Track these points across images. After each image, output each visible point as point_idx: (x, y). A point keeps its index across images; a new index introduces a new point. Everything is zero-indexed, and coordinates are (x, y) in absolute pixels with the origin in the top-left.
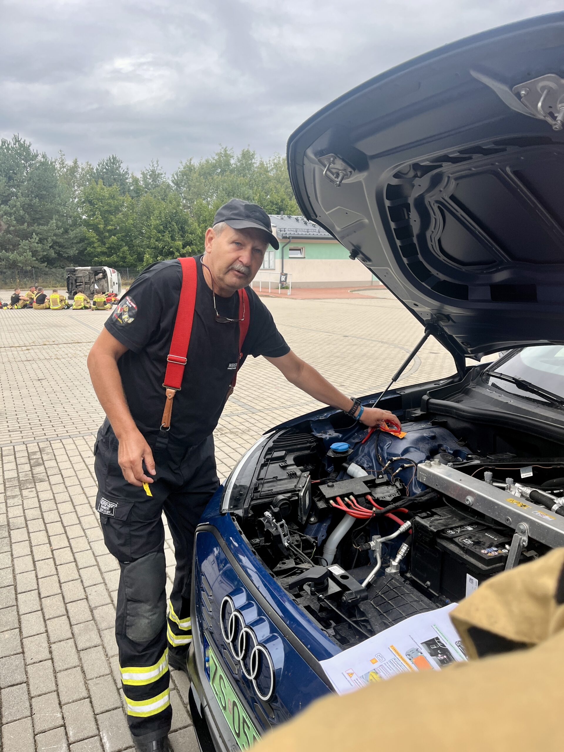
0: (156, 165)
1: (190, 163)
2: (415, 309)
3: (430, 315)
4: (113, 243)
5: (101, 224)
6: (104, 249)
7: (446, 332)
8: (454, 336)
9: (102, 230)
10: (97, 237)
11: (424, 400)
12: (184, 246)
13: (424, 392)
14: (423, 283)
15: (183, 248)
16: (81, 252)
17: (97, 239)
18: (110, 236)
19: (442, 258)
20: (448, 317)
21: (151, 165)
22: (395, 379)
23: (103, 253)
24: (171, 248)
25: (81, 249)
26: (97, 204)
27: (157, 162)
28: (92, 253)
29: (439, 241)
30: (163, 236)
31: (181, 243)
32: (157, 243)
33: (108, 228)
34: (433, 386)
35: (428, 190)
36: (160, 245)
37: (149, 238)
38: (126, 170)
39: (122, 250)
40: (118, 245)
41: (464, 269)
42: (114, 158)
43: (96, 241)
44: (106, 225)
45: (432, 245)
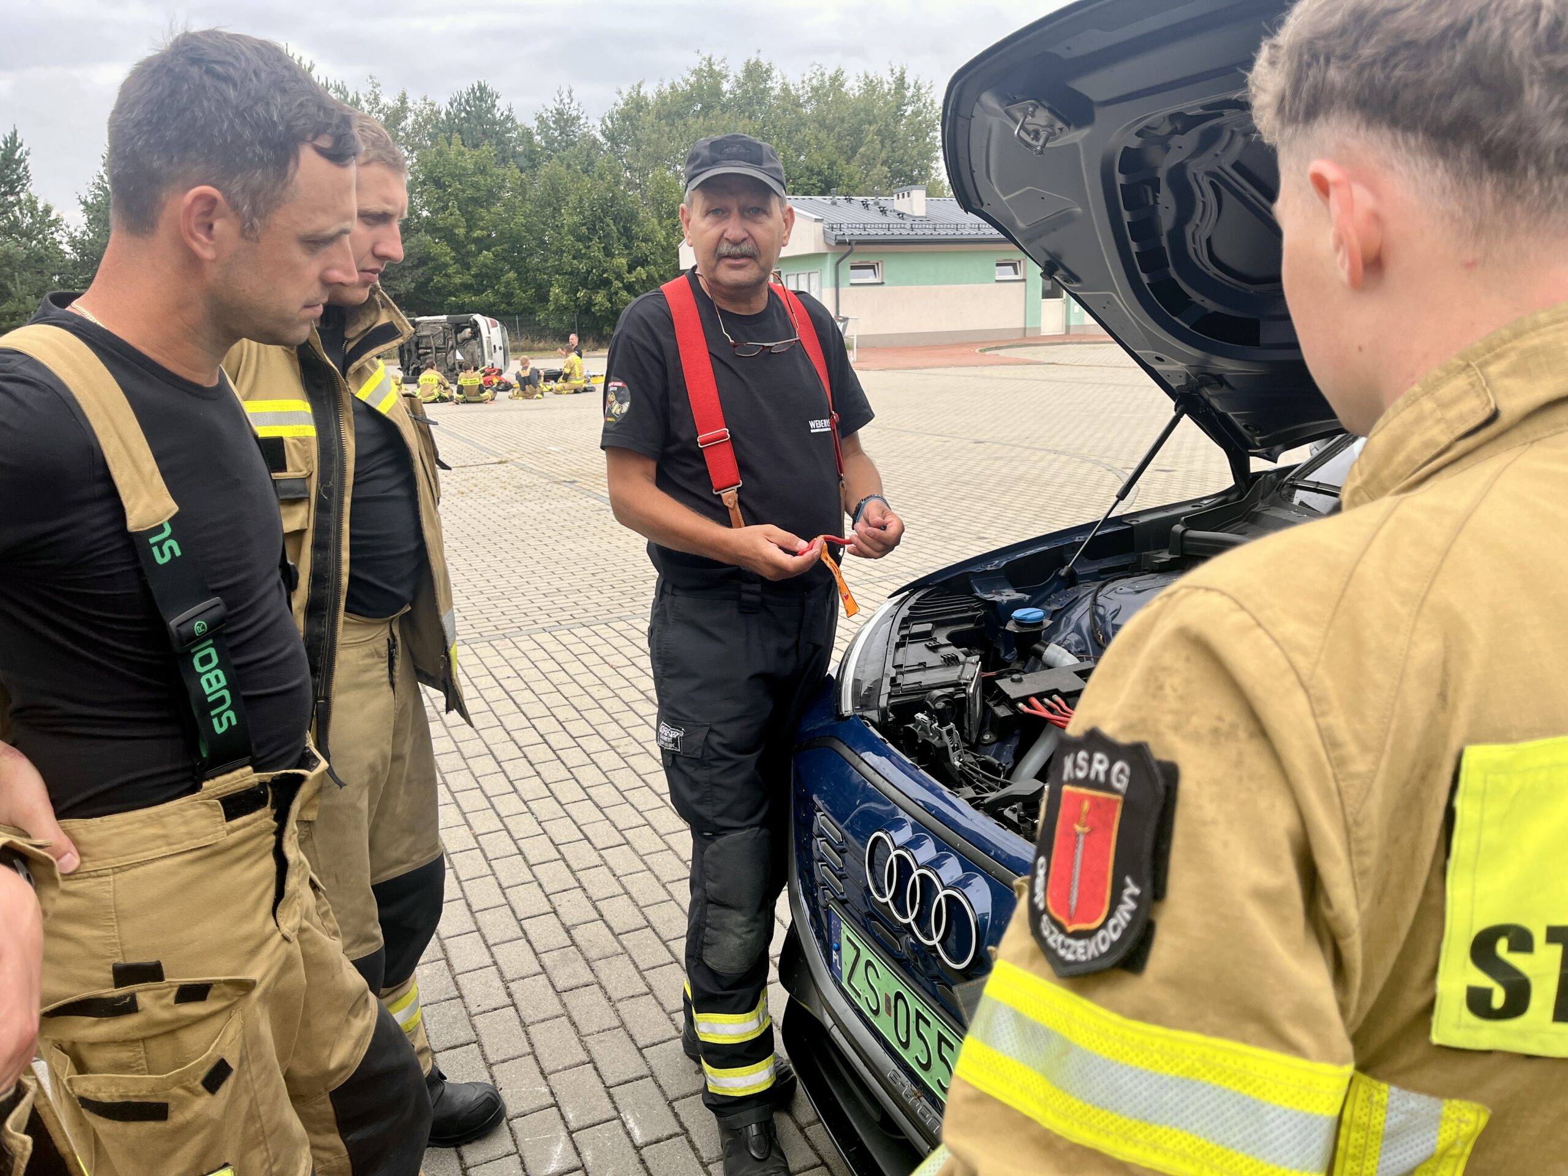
0: (567, 100)
1: (639, 92)
2: (1158, 367)
3: (1184, 376)
4: (485, 265)
5: (459, 227)
6: (468, 279)
7: (1213, 409)
8: (1230, 414)
9: (462, 238)
10: (453, 254)
11: (1175, 533)
12: (631, 268)
13: (1175, 519)
14: (1176, 319)
15: (629, 272)
16: (422, 287)
17: (453, 258)
18: (480, 252)
19: (1213, 271)
20: (1220, 380)
21: (558, 99)
22: (1122, 496)
23: (467, 287)
24: (604, 271)
25: (422, 279)
26: (450, 186)
27: (570, 93)
28: (444, 286)
29: (1209, 241)
30: (589, 247)
31: (624, 261)
32: (575, 262)
33: (475, 235)
34: (1189, 508)
35: (1194, 155)
36: (583, 267)
37: (560, 252)
38: (506, 113)
39: (503, 279)
40: (495, 269)
41: (1252, 289)
42: (482, 89)
43: (451, 262)
44: (470, 228)
45: (1195, 250)
